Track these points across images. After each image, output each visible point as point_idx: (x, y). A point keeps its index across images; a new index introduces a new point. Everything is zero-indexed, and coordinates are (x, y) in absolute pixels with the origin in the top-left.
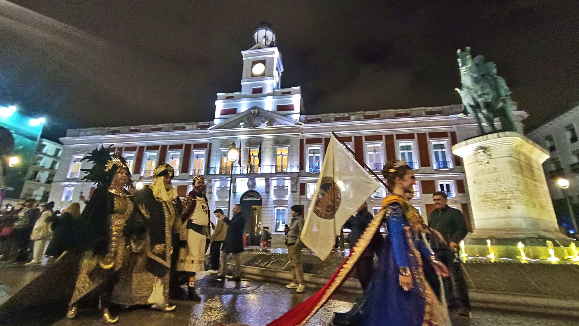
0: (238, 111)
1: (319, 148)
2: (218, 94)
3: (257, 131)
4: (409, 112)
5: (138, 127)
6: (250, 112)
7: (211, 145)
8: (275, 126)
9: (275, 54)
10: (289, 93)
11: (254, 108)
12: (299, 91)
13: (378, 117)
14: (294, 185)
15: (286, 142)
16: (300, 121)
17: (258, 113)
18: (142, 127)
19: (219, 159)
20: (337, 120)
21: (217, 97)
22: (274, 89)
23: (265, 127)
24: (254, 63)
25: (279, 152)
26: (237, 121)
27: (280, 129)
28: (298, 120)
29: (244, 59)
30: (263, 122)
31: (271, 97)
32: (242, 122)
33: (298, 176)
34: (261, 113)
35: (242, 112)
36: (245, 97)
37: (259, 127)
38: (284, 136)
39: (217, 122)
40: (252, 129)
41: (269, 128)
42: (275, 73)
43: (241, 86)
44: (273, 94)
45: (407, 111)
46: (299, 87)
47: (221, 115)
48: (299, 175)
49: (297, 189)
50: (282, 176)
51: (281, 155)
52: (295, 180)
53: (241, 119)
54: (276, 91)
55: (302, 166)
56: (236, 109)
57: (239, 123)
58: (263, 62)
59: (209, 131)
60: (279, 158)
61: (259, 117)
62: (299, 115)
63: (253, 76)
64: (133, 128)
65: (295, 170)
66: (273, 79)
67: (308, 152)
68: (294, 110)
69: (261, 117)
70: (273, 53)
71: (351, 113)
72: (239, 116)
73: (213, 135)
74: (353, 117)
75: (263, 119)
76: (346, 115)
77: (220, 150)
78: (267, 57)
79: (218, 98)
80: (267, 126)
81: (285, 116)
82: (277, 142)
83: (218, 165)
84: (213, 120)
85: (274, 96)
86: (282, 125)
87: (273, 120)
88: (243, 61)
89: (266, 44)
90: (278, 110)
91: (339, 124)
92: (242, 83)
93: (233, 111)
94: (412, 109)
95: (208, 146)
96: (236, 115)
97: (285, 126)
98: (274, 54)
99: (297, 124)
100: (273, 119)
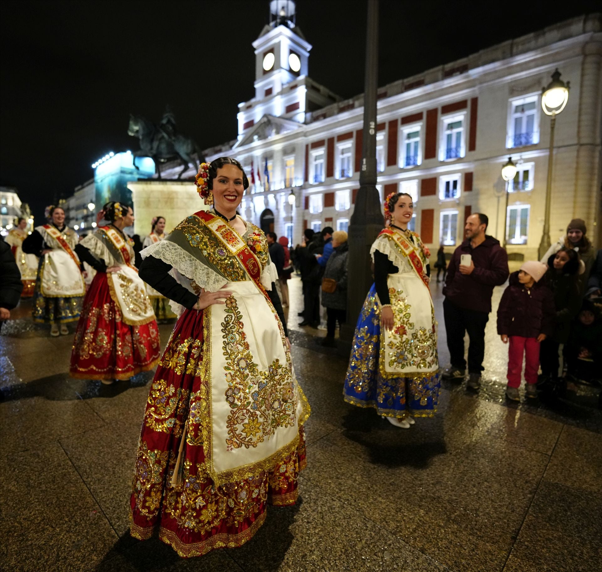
0: (254, 123)
2: (239, 105)
3: (268, 143)
8: (284, 133)
15: (293, 150)
17: (269, 121)
22: (282, 86)
23: (274, 136)
24: (264, 55)
25: (287, 165)
26: (253, 135)
30: (272, 131)
31: (279, 97)
35: (258, 122)
36: (259, 103)
37: (269, 138)
38: (290, 145)
39: (240, 138)
41: (277, 137)
47: (242, 130)
48: (303, 188)
49: (301, 203)
53: (255, 132)
55: (306, 179)
56: (253, 120)
59: (234, 150)
60: (288, 170)
62: (305, 113)
65: (300, 182)
68: (299, 108)
74: (356, 104)
75: (272, 128)
78: (275, 44)
79: (239, 110)
81: (291, 118)
82: (286, 152)
84: (237, 138)
85: (282, 94)
86: (290, 131)
88: (255, 56)
90: (286, 113)
92: (256, 87)
93: (251, 123)
96: (253, 127)
100: (280, 125)
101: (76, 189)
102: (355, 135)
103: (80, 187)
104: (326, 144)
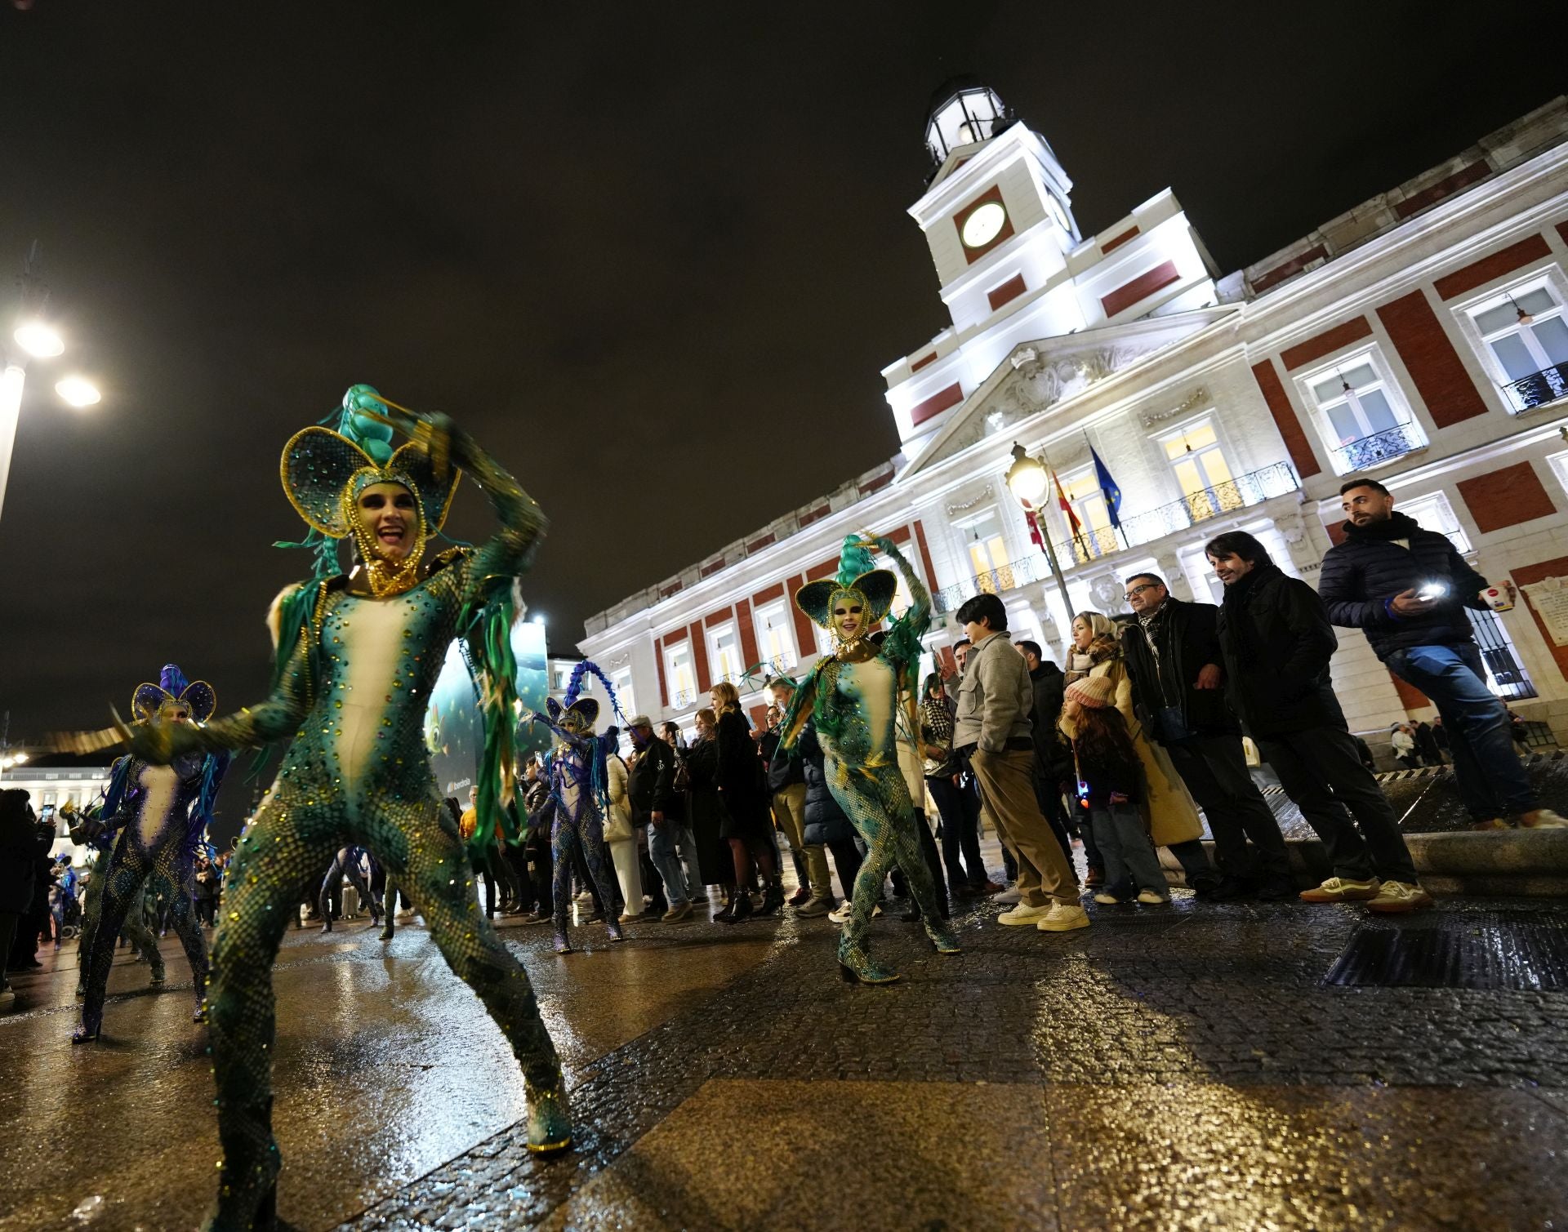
0: (967, 389)
1: (1367, 358)
2: (885, 372)
3: (1056, 417)
6: (1009, 369)
7: (918, 525)
8: (1123, 369)
9: (1023, 147)
10: (1134, 232)
11: (1021, 347)
12: (1173, 204)
14: (1297, 542)
15: (1196, 399)
16: (1220, 303)
17: (1040, 357)
18: (724, 554)
19: (961, 554)
20: (1407, 211)
21: (884, 379)
22: (1067, 256)
23: (1084, 389)
24: (961, 218)
25: (1174, 451)
26: (976, 418)
27: (1147, 371)
28: (1214, 301)
29: (923, 227)
30: (1072, 376)
31: (1064, 286)
32: (993, 410)
33: (1306, 501)
34: (1047, 352)
35: (982, 384)
36: (973, 332)
37: (1062, 400)
38: (1172, 388)
39: (912, 449)
40: (1037, 418)
41: (1102, 384)
42: (1048, 203)
43: (946, 307)
44: (1072, 270)
46: (1167, 193)
47: (916, 425)
48: (1307, 498)
51: (1192, 457)
52: (1300, 522)
53: (986, 407)
54: (1075, 255)
55: (1305, 460)
56: (957, 386)
57: (983, 422)
58: (992, 195)
59: (897, 487)
60: (1186, 472)
61: (1048, 370)
62: (1211, 281)
63: (973, 255)
65: (1282, 481)
66: (1051, 224)
67: (1313, 397)
68: (1177, 278)
69: (1055, 365)
71: (1482, 142)
72: (977, 399)
73: (912, 494)
74: (1499, 155)
75: (1066, 370)
76: (1459, 165)
77: (954, 527)
78: (1000, 174)
79: (890, 382)
80: (1093, 382)
81: (1148, 315)
82: (1153, 418)
83: (965, 576)
84: (900, 451)
85: (1072, 276)
86: (1151, 354)
87: (1107, 355)
88: (922, 236)
89: (979, 138)
90: (1110, 314)
91: (1430, 220)
92: (945, 300)
93: (951, 396)
95: (912, 531)
96: (963, 403)
97: (1161, 349)
98: (1019, 147)
99: (1212, 319)
100: (1103, 350)
102: (1553, 239)
104: (1377, 326)
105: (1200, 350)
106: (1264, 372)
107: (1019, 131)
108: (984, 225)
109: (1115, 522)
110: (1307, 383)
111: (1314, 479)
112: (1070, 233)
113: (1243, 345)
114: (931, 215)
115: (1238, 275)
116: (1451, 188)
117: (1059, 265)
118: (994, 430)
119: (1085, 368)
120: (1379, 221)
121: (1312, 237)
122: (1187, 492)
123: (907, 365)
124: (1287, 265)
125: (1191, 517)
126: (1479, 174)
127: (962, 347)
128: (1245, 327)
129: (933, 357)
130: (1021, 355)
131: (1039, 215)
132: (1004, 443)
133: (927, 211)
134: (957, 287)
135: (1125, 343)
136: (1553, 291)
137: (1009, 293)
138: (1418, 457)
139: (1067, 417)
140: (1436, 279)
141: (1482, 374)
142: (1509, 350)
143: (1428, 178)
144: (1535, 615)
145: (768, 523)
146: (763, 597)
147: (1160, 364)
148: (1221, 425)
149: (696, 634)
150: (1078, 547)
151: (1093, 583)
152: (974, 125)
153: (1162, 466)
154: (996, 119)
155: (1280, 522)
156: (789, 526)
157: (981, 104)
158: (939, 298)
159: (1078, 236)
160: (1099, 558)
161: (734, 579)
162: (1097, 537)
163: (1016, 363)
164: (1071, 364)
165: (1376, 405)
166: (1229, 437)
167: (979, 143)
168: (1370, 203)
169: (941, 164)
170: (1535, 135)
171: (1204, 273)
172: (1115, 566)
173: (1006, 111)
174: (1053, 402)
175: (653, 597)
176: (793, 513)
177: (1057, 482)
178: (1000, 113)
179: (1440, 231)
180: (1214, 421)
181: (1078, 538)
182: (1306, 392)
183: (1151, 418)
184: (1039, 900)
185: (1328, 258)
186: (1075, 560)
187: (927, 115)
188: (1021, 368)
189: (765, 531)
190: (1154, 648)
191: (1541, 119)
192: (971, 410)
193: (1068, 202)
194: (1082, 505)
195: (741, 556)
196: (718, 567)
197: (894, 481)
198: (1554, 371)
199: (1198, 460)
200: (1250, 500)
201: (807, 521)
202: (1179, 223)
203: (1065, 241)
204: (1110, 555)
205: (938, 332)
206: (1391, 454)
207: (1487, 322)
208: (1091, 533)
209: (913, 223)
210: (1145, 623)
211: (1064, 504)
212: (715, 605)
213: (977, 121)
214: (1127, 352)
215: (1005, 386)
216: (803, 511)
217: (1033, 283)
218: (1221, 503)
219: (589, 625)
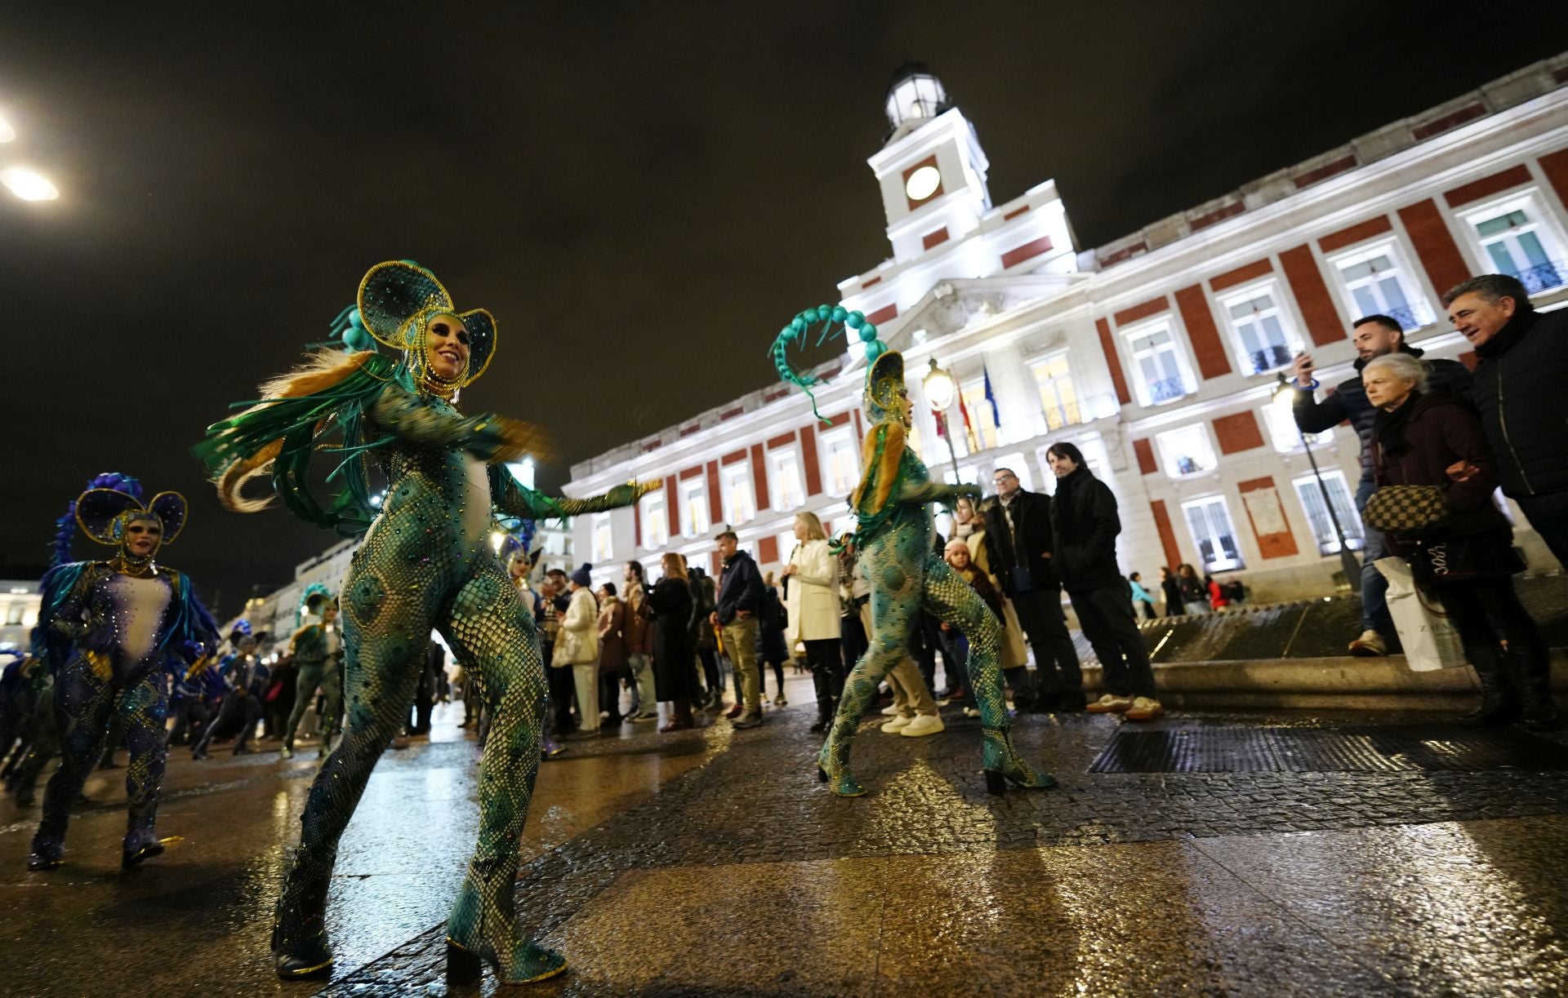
0: (901, 308)
1: (1165, 325)
2: (841, 286)
3: (963, 339)
4: (1474, 103)
5: (694, 421)
6: (933, 298)
8: (1010, 311)
9: (956, 128)
10: (1025, 209)
11: (942, 283)
12: (1053, 193)
13: (1349, 164)
14: (1114, 451)
15: (1057, 339)
16: (1079, 271)
17: (955, 292)
20: (1198, 226)
21: (840, 291)
22: (980, 218)
23: (984, 321)
24: (907, 174)
25: (1040, 377)
26: (906, 333)
27: (1028, 313)
28: (1075, 269)
29: (879, 176)
30: (976, 310)
31: (977, 240)
32: (919, 328)
33: (1122, 422)
34: (960, 289)
35: (912, 307)
36: (909, 265)
37: (967, 327)
38: (1043, 329)
39: (855, 352)
40: (949, 339)
41: (997, 319)
42: (970, 176)
43: (889, 244)
44: (983, 229)
45: (1468, 100)
46: (1049, 185)
48: (1123, 420)
49: (1126, 459)
50: (1073, 436)
51: (1052, 381)
52: (1116, 436)
53: (914, 324)
54: (986, 218)
55: (1123, 393)
56: (894, 306)
57: (911, 335)
58: (931, 161)
59: (842, 380)
60: (1046, 390)
61: (960, 303)
62: (1074, 254)
63: (914, 204)
64: (684, 426)
65: (1110, 407)
66: (969, 191)
67: (1131, 348)
68: (1051, 248)
69: (965, 299)
70: (950, 127)
71: (1243, 188)
72: (908, 318)
74: (1251, 200)
75: (972, 305)
76: (1228, 201)
78: (938, 147)
79: (844, 295)
80: (990, 317)
81: (1031, 272)
82: (1028, 349)
84: (846, 351)
85: (983, 233)
86: (1030, 302)
87: (1001, 297)
88: (876, 183)
89: (925, 114)
90: (1007, 266)
92: (891, 237)
93: (889, 313)
94: (1485, 88)
95: (852, 417)
96: (897, 319)
97: (1037, 299)
98: (951, 129)
99: (1073, 281)
100: (998, 294)
101: (299, 569)
102: (1276, 263)
103: (313, 560)
104: (1173, 304)
105: (1063, 304)
106: (1102, 325)
107: (954, 115)
108: (923, 183)
109: (997, 424)
110: (1128, 336)
111: (1128, 406)
112: (984, 201)
113: (1090, 304)
114: (885, 168)
115: (1090, 253)
116: (1222, 215)
117: (973, 225)
118: (917, 343)
119: (985, 307)
120: (1180, 231)
121: (1139, 234)
122: (1047, 407)
123: (857, 284)
124: (1122, 252)
125: (1048, 426)
126: (1238, 210)
127: (901, 275)
128: (1093, 292)
129: (877, 280)
130: (942, 288)
131: (962, 183)
132: (924, 355)
133: (883, 163)
134: (899, 228)
135: (1013, 291)
136: (1274, 298)
137: (936, 239)
138: (1190, 399)
139: (970, 341)
140: (1211, 276)
141: (1230, 347)
142: (1247, 332)
143: (1211, 206)
144: (1249, 513)
145: (738, 397)
146: (730, 459)
147: (1036, 310)
148: (1074, 361)
149: (671, 486)
150: (970, 440)
151: (980, 469)
152: (922, 103)
153: (1031, 385)
154: (939, 103)
155: (1105, 435)
156: (756, 402)
157: (927, 88)
158: (885, 234)
159: (989, 203)
160: (984, 450)
161: (707, 441)
162: (984, 434)
163: (938, 294)
164: (977, 300)
165: (1168, 358)
166: (1077, 368)
167: (925, 120)
168: (1176, 217)
169: (895, 129)
170: (1269, 190)
171: (1070, 247)
172: (995, 457)
173: (947, 99)
174: (962, 327)
175: (635, 451)
176: (759, 392)
177: (959, 389)
178: (942, 99)
179: (1216, 244)
180: (1068, 358)
181: (971, 433)
182: (1127, 344)
183: (1027, 350)
184: (910, 714)
185: (1148, 251)
186: (968, 450)
187: (888, 90)
188: (942, 299)
189: (736, 404)
190: (1011, 524)
191: (1274, 181)
192: (903, 325)
193: (984, 178)
194: (975, 409)
195: (714, 423)
196: (694, 430)
197: (842, 374)
198: (1271, 351)
199: (1055, 384)
200: (1086, 419)
201: (771, 399)
202: (1057, 208)
203: (979, 207)
204: (991, 449)
205: (882, 261)
206: (1176, 395)
207: (1237, 311)
208: (980, 431)
209: (871, 172)
210: (1005, 504)
211: (963, 409)
212: (689, 462)
213: (925, 101)
214: (1015, 297)
215: (929, 311)
216: (768, 391)
217: (955, 234)
218: (1067, 418)
219: (575, 470)
